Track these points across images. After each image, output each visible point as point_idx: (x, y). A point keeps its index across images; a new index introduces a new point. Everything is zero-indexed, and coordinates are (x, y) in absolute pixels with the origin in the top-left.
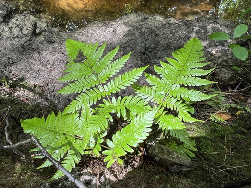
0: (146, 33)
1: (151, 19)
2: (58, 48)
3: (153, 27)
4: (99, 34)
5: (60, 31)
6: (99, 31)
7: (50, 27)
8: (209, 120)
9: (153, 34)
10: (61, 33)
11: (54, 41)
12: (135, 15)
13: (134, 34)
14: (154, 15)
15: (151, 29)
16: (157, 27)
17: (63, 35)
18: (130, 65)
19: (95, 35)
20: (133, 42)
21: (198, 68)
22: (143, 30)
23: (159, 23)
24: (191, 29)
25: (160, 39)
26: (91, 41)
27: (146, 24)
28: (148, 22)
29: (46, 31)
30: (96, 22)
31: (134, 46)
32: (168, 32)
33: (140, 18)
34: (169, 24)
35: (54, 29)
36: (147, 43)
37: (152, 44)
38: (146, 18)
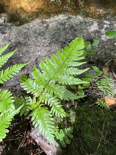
0: (68, 28)
1: (73, 18)
2: (7, 37)
3: (74, 25)
4: (36, 28)
5: (11, 26)
6: (37, 26)
7: (6, 23)
8: (96, 104)
9: (73, 29)
10: (12, 27)
11: (6, 32)
12: (63, 16)
13: (60, 29)
14: (77, 16)
15: (72, 26)
16: (76, 24)
17: (13, 29)
18: (53, 51)
19: (34, 29)
20: (58, 34)
21: (74, 67)
22: (66, 26)
23: (79, 21)
24: (101, 26)
25: (77, 33)
26: (30, 33)
27: (69, 22)
28: (71, 21)
29: (3, 25)
30: (37, 20)
31: (58, 37)
32: (84, 28)
33: (66, 17)
34: (85, 22)
35: (8, 24)
36: (68, 35)
37: (71, 36)
38: (70, 18)
